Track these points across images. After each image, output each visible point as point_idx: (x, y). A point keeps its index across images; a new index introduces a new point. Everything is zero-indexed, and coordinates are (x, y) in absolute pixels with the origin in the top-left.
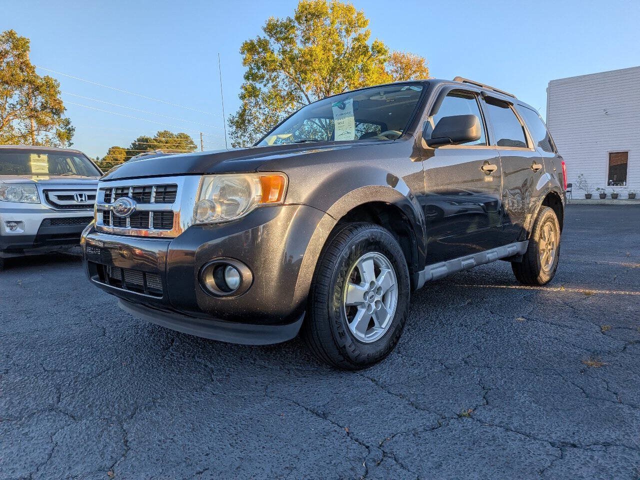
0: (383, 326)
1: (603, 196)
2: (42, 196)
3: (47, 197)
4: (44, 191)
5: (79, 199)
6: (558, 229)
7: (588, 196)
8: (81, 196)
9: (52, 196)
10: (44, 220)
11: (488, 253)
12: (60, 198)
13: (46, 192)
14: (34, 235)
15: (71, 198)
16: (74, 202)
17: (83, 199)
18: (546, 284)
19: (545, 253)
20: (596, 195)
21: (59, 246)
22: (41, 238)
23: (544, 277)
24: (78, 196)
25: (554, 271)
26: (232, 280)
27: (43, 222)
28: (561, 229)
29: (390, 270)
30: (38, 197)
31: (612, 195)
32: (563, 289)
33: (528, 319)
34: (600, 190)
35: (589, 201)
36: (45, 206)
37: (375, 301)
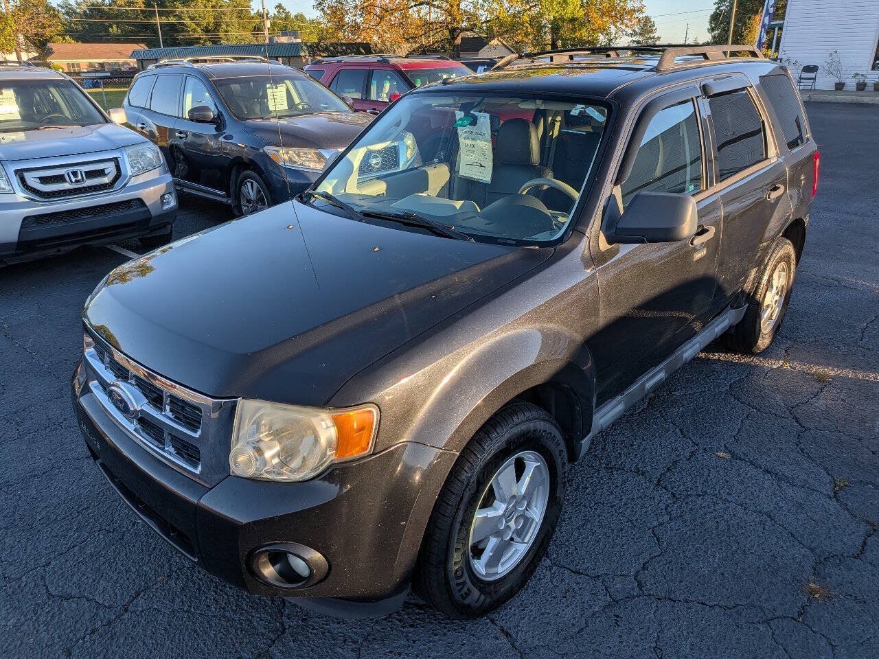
0: (527, 540)
1: (861, 87)
2: (15, 180)
3: (23, 181)
4: (16, 172)
5: (73, 179)
7: (840, 86)
8: (75, 174)
9: (32, 180)
10: (25, 219)
11: (685, 352)
12: (44, 180)
13: (20, 173)
14: (12, 243)
15: (60, 179)
16: (67, 186)
17: (80, 177)
18: (766, 353)
19: (769, 309)
20: (851, 83)
21: (56, 250)
22: (23, 245)
23: (763, 342)
24: (70, 174)
25: (777, 329)
26: (299, 566)
27: (23, 222)
29: (538, 464)
30: (9, 182)
31: (875, 84)
33: (734, 456)
34: (859, 77)
35: (841, 97)
36: (21, 196)
37: (514, 518)
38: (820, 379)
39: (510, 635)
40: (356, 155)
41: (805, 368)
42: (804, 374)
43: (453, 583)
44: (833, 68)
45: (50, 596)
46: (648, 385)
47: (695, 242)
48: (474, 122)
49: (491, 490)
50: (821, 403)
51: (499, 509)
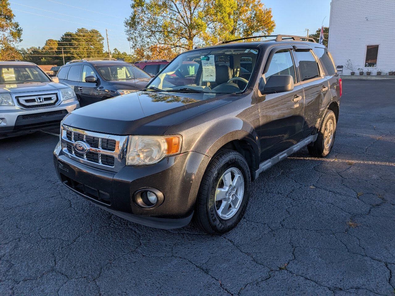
0: (236, 207)
1: (361, 74)
2: (15, 101)
3: (18, 101)
4: (16, 97)
5: (39, 101)
6: (335, 122)
7: (353, 74)
8: (40, 99)
9: (22, 100)
10: (18, 116)
11: (294, 148)
12: (27, 101)
13: (17, 98)
14: (13, 126)
15: (34, 100)
16: (36, 103)
17: (41, 100)
18: (327, 156)
19: (327, 138)
20: (357, 72)
21: (29, 131)
22: (17, 127)
23: (326, 152)
24: (38, 99)
25: (331, 148)
26: (152, 198)
27: (17, 118)
28: (337, 122)
29: (240, 175)
30: (13, 101)
31: (367, 73)
32: (336, 160)
33: (316, 187)
34: (360, 70)
35: (353, 77)
36: (17, 107)
37: (232, 195)
38: (350, 164)
39: (232, 242)
40: (162, 76)
41: (344, 161)
42: (343, 163)
43: (210, 213)
44: (349, 66)
45: (43, 238)
46: (281, 157)
47: (294, 100)
48: (208, 59)
49: (222, 181)
50: (351, 171)
51: (226, 189)
